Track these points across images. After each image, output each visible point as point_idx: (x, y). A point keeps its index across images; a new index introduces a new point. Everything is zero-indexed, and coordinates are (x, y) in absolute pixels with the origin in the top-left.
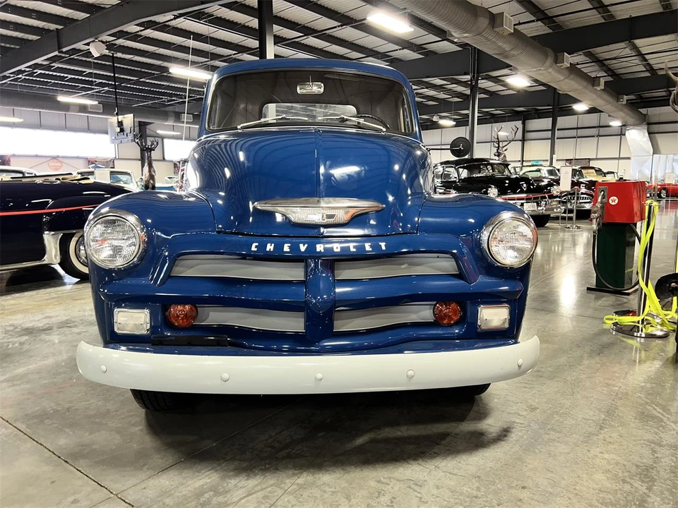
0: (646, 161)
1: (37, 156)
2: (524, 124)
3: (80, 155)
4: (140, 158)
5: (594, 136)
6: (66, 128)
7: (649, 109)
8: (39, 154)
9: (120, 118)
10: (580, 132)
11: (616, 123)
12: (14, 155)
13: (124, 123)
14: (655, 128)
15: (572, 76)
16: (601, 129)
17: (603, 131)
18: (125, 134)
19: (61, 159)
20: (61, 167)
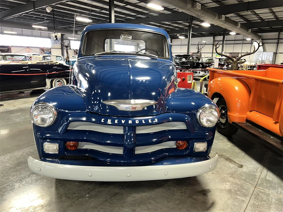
0: (260, 55)
1: (21, 47)
2: (214, 38)
3: (38, 46)
4: (61, 48)
5: (241, 44)
6: (32, 36)
7: (263, 33)
8: (22, 46)
9: (56, 34)
10: (236, 42)
11: (249, 39)
12: (12, 46)
13: (57, 36)
14: (265, 41)
15: (227, 23)
16: (244, 41)
17: (244, 42)
18: (58, 40)
19: (30, 48)
20: (30, 51)
